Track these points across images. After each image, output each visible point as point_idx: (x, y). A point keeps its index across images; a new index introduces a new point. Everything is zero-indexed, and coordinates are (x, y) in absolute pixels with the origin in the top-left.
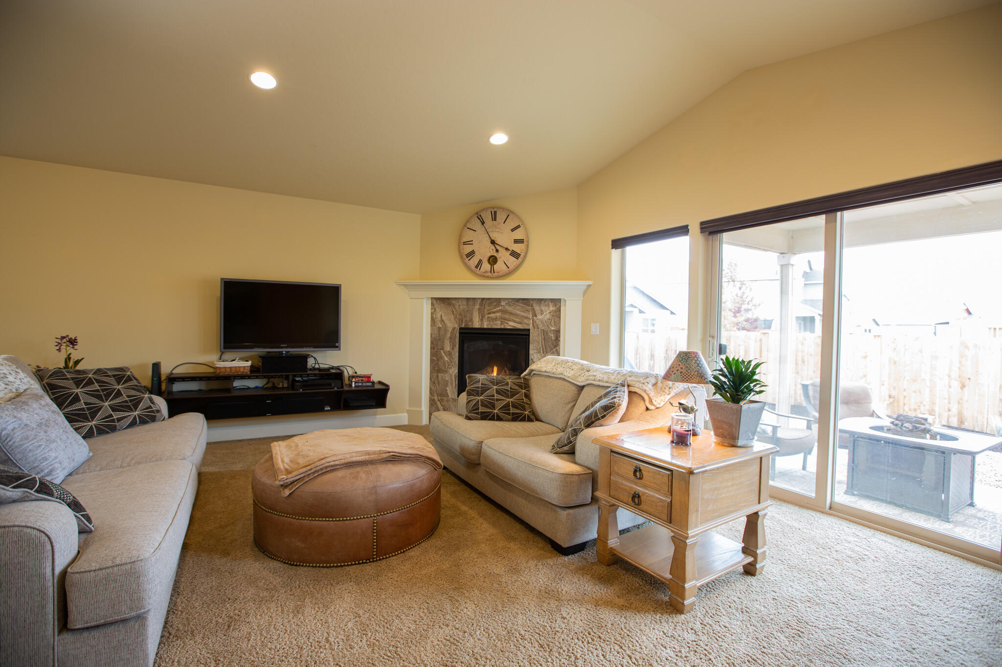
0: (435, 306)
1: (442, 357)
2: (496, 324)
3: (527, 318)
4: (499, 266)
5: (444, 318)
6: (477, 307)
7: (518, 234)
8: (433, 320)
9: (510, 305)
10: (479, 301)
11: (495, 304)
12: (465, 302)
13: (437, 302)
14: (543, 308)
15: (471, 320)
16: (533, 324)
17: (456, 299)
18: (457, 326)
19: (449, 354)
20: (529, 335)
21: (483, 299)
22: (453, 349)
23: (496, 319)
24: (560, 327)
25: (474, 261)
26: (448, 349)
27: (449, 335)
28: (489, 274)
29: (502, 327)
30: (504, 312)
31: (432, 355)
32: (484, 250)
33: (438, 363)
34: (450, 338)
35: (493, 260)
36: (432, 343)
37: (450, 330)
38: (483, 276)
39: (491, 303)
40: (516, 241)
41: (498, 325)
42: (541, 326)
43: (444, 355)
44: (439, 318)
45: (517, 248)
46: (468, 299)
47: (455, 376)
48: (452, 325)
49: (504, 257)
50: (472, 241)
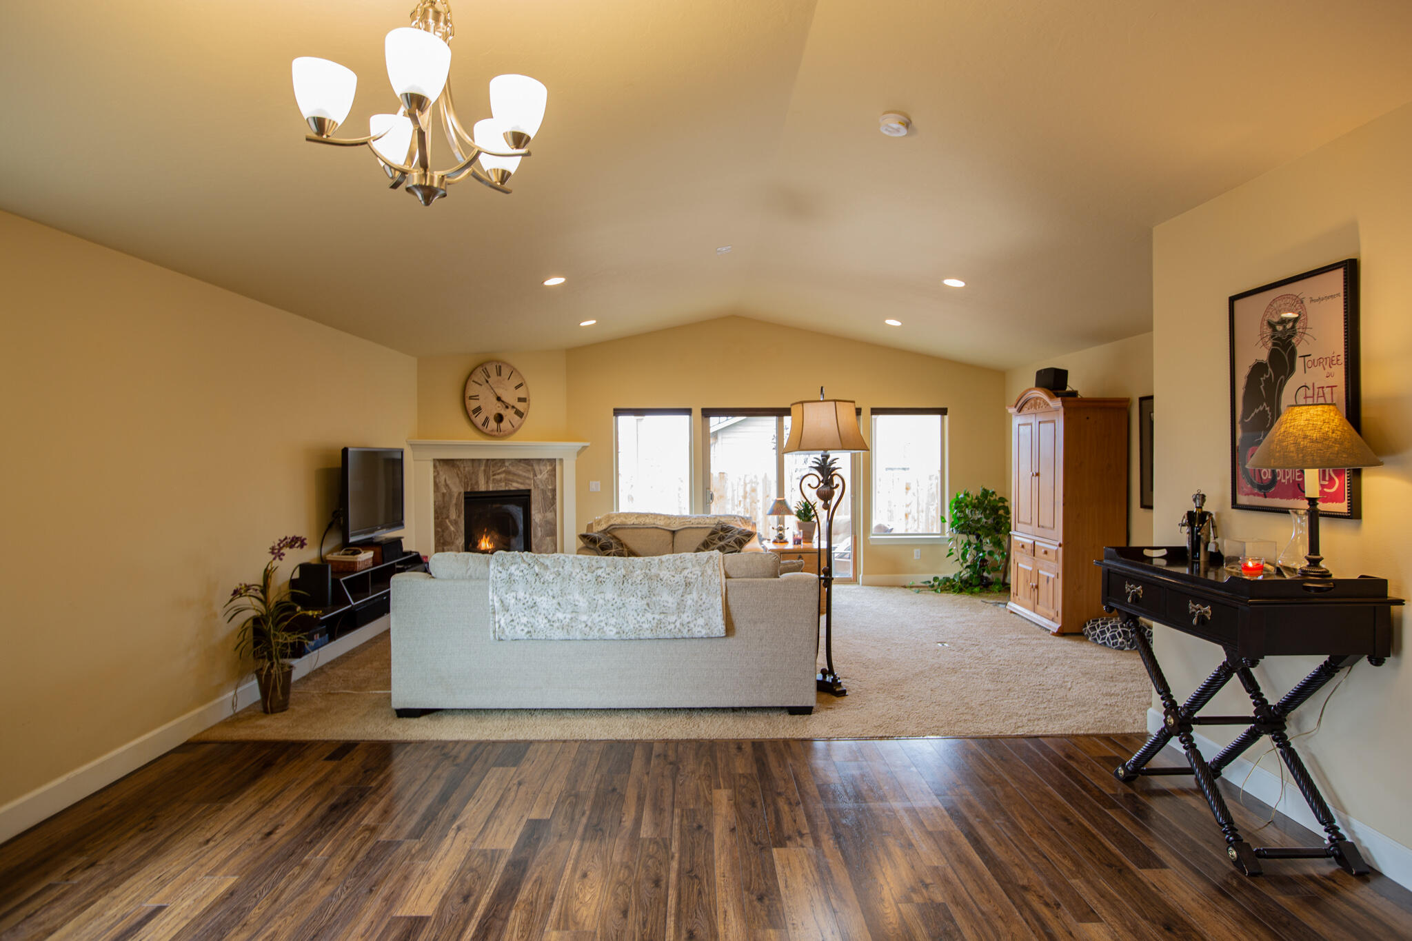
0: (438, 469)
1: (447, 528)
2: (501, 486)
3: (528, 478)
4: (505, 425)
5: (448, 482)
6: (483, 468)
7: (521, 393)
8: (436, 485)
9: (513, 466)
10: (484, 462)
11: (499, 465)
12: (470, 464)
13: (440, 465)
14: (542, 468)
15: (477, 483)
16: (534, 485)
17: (461, 460)
18: (462, 491)
19: (456, 523)
20: (529, 496)
21: (488, 460)
22: (459, 516)
23: (500, 481)
24: (555, 486)
25: (479, 420)
26: (454, 517)
27: (454, 501)
28: (496, 433)
29: (507, 488)
30: (508, 472)
31: (436, 525)
32: (491, 408)
33: (443, 536)
34: (456, 504)
35: (499, 418)
36: (436, 512)
37: (456, 495)
38: (490, 436)
39: (496, 464)
40: (520, 400)
41: (502, 487)
42: (541, 487)
43: (449, 524)
44: (443, 482)
45: (521, 406)
46: (473, 460)
47: (462, 547)
48: (457, 489)
49: (509, 415)
50: (478, 396)
